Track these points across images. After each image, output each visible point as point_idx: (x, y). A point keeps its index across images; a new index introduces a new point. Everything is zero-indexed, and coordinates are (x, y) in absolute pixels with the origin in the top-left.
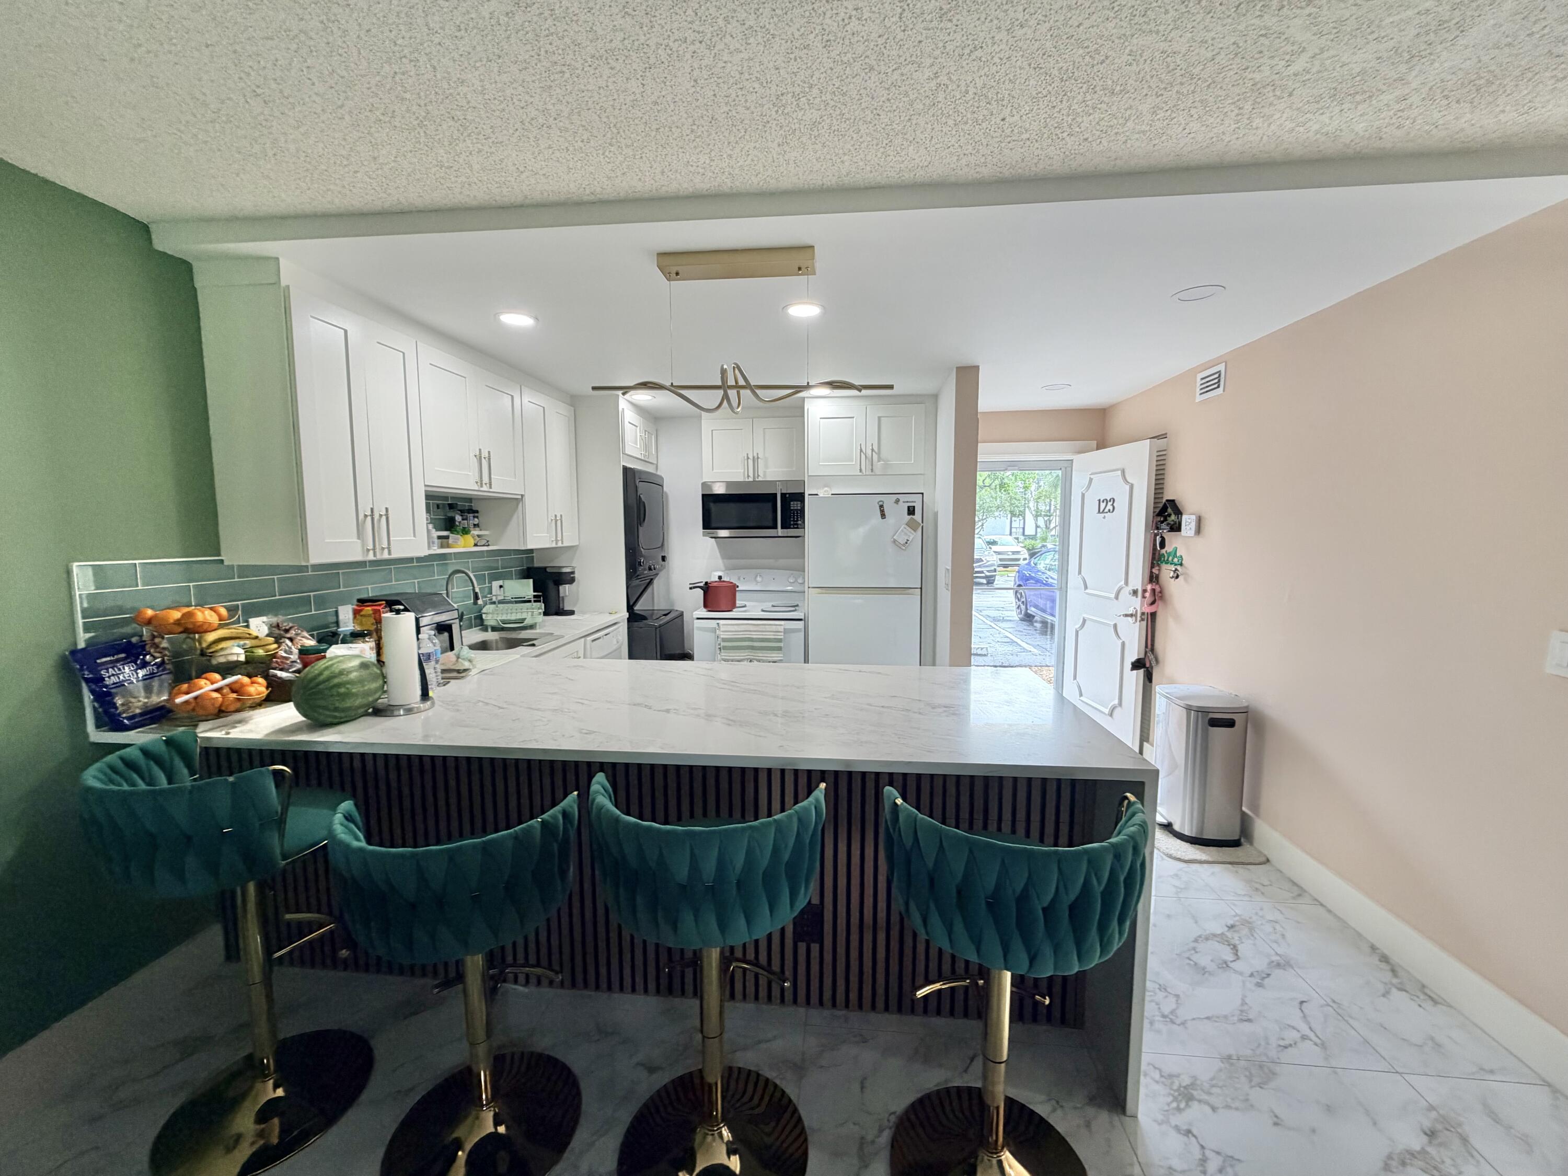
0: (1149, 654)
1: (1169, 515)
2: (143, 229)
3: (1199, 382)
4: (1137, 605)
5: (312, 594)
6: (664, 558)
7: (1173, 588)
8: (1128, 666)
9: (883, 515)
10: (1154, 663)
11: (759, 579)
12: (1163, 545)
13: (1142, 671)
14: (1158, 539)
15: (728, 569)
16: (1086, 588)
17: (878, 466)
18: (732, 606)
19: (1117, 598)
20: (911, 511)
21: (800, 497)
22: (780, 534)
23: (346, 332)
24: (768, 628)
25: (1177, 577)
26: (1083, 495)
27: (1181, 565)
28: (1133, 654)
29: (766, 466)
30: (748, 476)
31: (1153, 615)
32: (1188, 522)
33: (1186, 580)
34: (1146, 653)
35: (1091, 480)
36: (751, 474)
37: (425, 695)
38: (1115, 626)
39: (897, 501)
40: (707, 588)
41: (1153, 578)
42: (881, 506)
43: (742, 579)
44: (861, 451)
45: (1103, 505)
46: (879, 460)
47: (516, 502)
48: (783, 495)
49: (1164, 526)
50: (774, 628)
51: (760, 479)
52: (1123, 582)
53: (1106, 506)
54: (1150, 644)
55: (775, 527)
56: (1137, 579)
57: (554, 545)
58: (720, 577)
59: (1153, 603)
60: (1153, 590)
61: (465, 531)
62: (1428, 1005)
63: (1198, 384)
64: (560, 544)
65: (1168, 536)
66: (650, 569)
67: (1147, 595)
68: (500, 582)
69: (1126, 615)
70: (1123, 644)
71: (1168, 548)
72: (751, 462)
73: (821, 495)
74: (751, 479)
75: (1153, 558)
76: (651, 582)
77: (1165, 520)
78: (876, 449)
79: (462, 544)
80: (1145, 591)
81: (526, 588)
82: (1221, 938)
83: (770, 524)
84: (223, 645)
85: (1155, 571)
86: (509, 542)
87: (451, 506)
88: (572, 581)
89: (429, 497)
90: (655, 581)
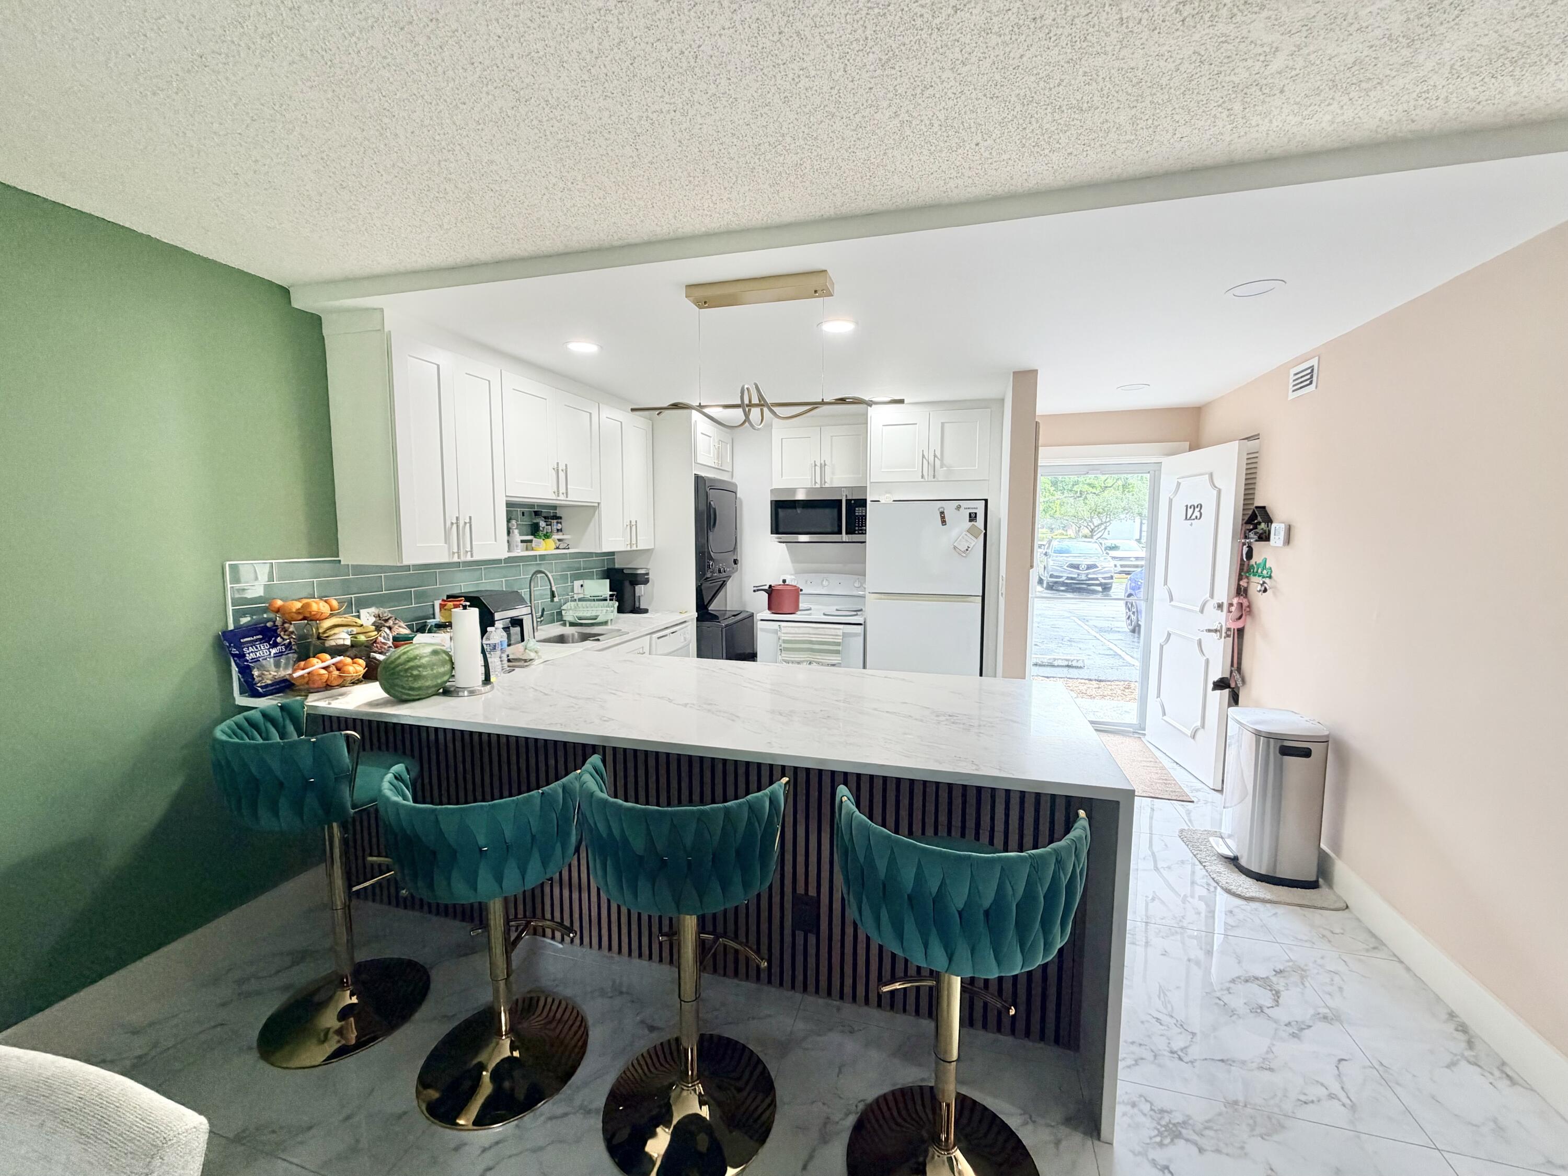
0: (1235, 674)
1: (1259, 523)
2: (285, 292)
3: (1292, 378)
4: (1221, 619)
5: (413, 590)
6: (735, 562)
7: (1261, 601)
8: (1211, 686)
9: (944, 522)
10: (1240, 683)
11: (825, 583)
12: (1250, 555)
13: (1226, 691)
14: (1245, 549)
15: (797, 572)
16: (1171, 599)
17: (941, 473)
18: (795, 609)
19: (1202, 611)
20: (974, 517)
21: (863, 503)
22: (844, 540)
23: (438, 366)
24: (828, 632)
25: (1265, 590)
26: (1171, 501)
27: (1270, 577)
28: (1216, 675)
29: (833, 473)
30: (816, 483)
31: (1241, 631)
32: (1277, 530)
33: (1274, 593)
34: (1231, 672)
35: (1179, 484)
36: (818, 480)
37: (487, 680)
38: (1200, 643)
39: (959, 508)
40: (771, 591)
41: (1241, 591)
42: (942, 513)
43: (809, 582)
44: (923, 456)
45: (1190, 511)
46: (942, 466)
47: (593, 509)
48: (848, 501)
49: (1251, 535)
50: (833, 632)
51: (827, 485)
52: (1208, 595)
53: (1194, 512)
54: (1236, 662)
55: (840, 532)
56: (1224, 591)
57: (629, 549)
58: (784, 581)
59: (1240, 618)
60: (1241, 605)
61: (547, 536)
62: (1503, 1084)
63: (1291, 381)
64: (634, 548)
65: (1258, 547)
66: (720, 571)
67: (1233, 609)
68: (581, 582)
69: (1209, 631)
70: (1207, 661)
71: (1257, 559)
72: (818, 469)
73: (882, 501)
74: (818, 486)
75: (1241, 570)
76: (723, 584)
77: (1255, 528)
78: (938, 454)
79: (545, 547)
80: (1231, 605)
81: (603, 587)
82: (1265, 982)
83: (836, 530)
84: (336, 630)
85: (1243, 583)
86: (586, 545)
87: (537, 514)
88: (646, 582)
89: (509, 505)
90: (729, 584)
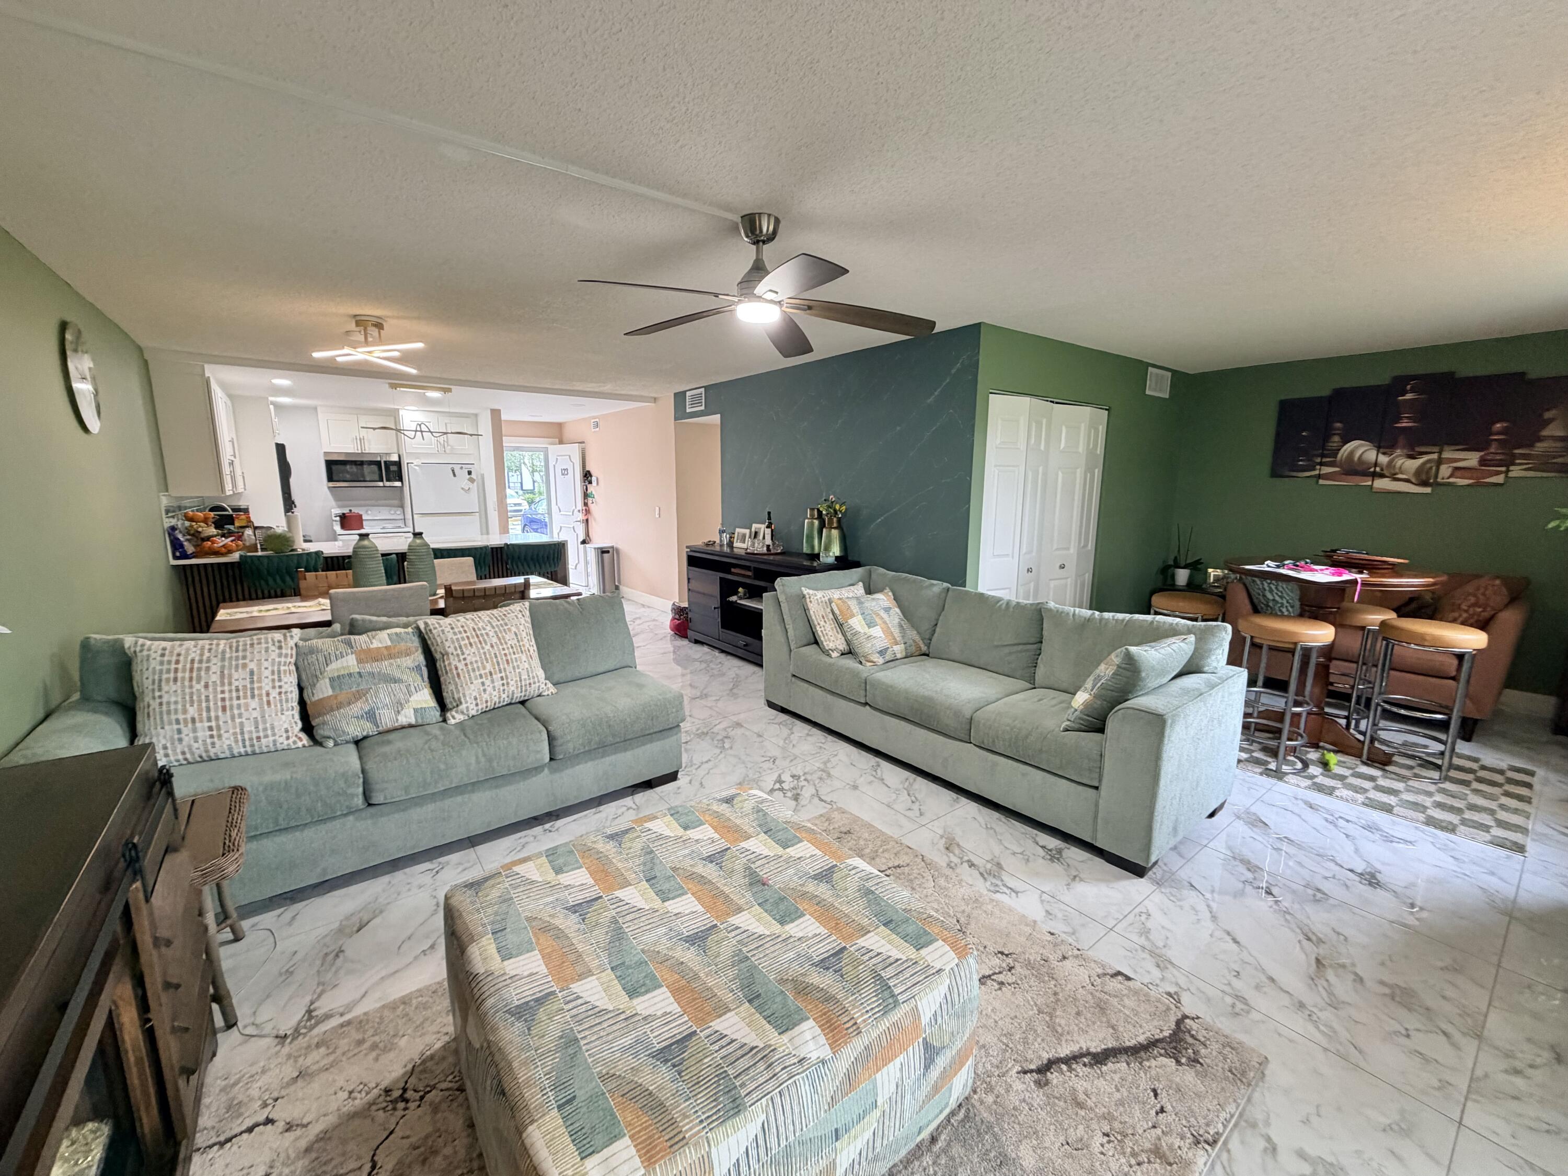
0: (587, 538)
1: (588, 477)
2: (140, 350)
3: (592, 423)
4: (581, 517)
7: (592, 507)
8: (579, 543)
9: (454, 475)
10: (589, 541)
11: (369, 512)
12: (586, 490)
13: (585, 545)
14: (585, 487)
16: (560, 511)
17: (448, 449)
18: (361, 527)
19: (573, 514)
20: (470, 473)
21: (398, 464)
22: (385, 485)
25: (593, 503)
26: (554, 466)
27: (594, 498)
28: (581, 539)
29: (369, 445)
30: (357, 450)
31: (587, 520)
32: (594, 479)
33: (596, 503)
35: (557, 459)
36: (359, 448)
38: (573, 527)
39: (461, 468)
40: (344, 517)
41: (586, 504)
42: (453, 470)
46: (449, 446)
48: (385, 462)
49: (586, 481)
51: (366, 452)
52: (575, 504)
53: (565, 472)
54: (587, 534)
55: (381, 481)
56: (579, 505)
58: (350, 511)
59: (586, 514)
60: (586, 510)
65: (589, 486)
69: (576, 521)
71: (589, 491)
72: (358, 441)
73: (415, 463)
74: (359, 452)
75: (584, 496)
80: (583, 510)
83: (376, 479)
85: (586, 501)
